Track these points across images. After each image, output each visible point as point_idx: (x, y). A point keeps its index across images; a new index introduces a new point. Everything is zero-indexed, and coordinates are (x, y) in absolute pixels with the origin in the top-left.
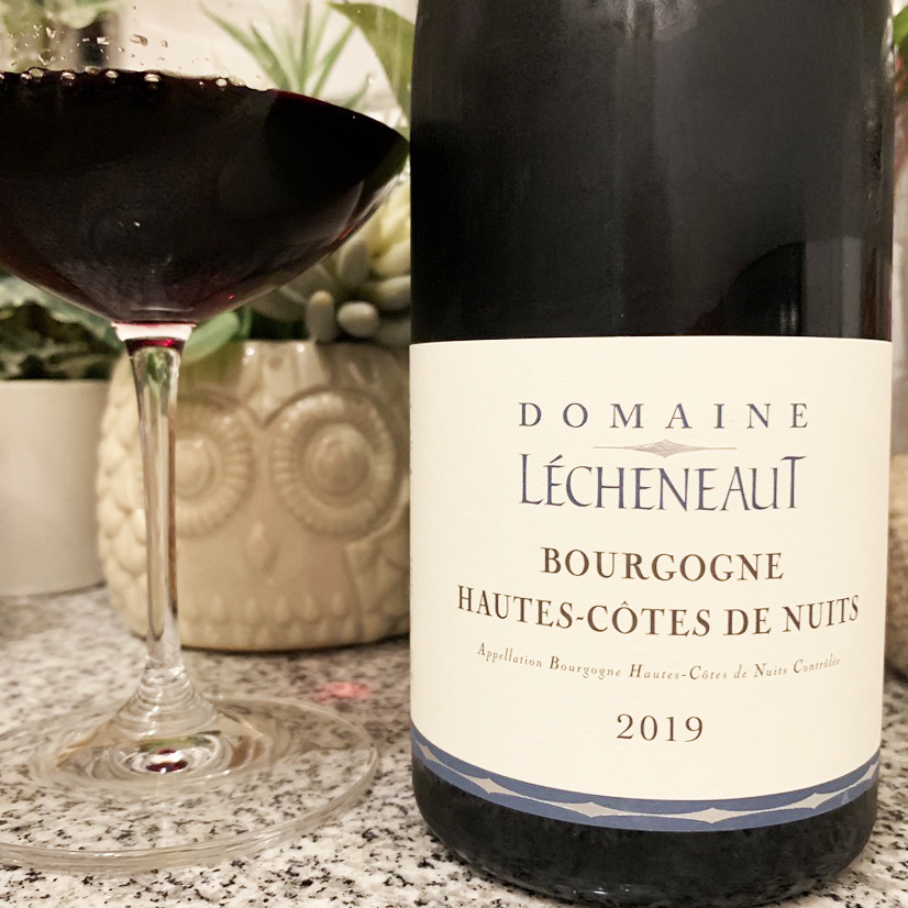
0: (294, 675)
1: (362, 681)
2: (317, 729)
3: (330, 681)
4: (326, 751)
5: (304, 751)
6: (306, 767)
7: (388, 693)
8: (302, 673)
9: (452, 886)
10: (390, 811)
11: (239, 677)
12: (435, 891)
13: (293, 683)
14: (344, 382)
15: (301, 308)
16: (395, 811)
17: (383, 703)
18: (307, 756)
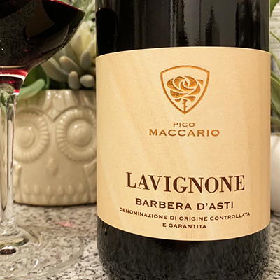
0: (47, 218)
1: (73, 220)
2: (58, 238)
3: (61, 220)
4: (62, 248)
5: (53, 247)
6: (55, 254)
7: (84, 225)
8: (50, 217)
10: (89, 272)
11: (25, 219)
13: (47, 221)
14: (83, 104)
15: (66, 77)
16: (91, 272)
17: (82, 229)
18: (55, 249)
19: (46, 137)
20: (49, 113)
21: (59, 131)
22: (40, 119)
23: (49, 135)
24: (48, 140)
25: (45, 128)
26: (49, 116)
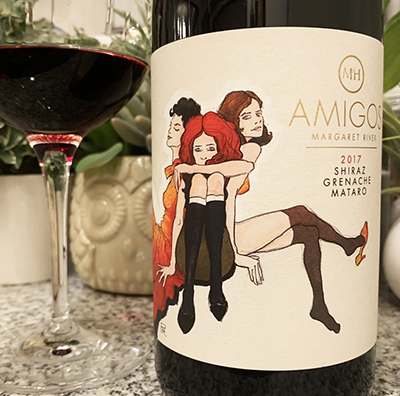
19: (122, 213)
20: (126, 184)
21: (137, 206)
22: (116, 192)
23: (125, 210)
24: (125, 217)
25: (121, 202)
26: (126, 188)
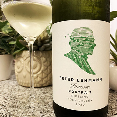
9: (45, 108)
12: (43, 109)
